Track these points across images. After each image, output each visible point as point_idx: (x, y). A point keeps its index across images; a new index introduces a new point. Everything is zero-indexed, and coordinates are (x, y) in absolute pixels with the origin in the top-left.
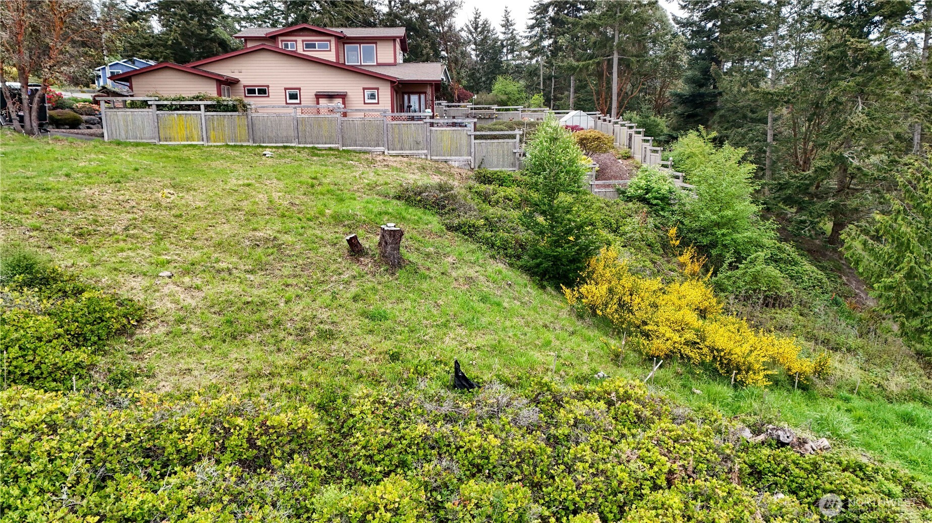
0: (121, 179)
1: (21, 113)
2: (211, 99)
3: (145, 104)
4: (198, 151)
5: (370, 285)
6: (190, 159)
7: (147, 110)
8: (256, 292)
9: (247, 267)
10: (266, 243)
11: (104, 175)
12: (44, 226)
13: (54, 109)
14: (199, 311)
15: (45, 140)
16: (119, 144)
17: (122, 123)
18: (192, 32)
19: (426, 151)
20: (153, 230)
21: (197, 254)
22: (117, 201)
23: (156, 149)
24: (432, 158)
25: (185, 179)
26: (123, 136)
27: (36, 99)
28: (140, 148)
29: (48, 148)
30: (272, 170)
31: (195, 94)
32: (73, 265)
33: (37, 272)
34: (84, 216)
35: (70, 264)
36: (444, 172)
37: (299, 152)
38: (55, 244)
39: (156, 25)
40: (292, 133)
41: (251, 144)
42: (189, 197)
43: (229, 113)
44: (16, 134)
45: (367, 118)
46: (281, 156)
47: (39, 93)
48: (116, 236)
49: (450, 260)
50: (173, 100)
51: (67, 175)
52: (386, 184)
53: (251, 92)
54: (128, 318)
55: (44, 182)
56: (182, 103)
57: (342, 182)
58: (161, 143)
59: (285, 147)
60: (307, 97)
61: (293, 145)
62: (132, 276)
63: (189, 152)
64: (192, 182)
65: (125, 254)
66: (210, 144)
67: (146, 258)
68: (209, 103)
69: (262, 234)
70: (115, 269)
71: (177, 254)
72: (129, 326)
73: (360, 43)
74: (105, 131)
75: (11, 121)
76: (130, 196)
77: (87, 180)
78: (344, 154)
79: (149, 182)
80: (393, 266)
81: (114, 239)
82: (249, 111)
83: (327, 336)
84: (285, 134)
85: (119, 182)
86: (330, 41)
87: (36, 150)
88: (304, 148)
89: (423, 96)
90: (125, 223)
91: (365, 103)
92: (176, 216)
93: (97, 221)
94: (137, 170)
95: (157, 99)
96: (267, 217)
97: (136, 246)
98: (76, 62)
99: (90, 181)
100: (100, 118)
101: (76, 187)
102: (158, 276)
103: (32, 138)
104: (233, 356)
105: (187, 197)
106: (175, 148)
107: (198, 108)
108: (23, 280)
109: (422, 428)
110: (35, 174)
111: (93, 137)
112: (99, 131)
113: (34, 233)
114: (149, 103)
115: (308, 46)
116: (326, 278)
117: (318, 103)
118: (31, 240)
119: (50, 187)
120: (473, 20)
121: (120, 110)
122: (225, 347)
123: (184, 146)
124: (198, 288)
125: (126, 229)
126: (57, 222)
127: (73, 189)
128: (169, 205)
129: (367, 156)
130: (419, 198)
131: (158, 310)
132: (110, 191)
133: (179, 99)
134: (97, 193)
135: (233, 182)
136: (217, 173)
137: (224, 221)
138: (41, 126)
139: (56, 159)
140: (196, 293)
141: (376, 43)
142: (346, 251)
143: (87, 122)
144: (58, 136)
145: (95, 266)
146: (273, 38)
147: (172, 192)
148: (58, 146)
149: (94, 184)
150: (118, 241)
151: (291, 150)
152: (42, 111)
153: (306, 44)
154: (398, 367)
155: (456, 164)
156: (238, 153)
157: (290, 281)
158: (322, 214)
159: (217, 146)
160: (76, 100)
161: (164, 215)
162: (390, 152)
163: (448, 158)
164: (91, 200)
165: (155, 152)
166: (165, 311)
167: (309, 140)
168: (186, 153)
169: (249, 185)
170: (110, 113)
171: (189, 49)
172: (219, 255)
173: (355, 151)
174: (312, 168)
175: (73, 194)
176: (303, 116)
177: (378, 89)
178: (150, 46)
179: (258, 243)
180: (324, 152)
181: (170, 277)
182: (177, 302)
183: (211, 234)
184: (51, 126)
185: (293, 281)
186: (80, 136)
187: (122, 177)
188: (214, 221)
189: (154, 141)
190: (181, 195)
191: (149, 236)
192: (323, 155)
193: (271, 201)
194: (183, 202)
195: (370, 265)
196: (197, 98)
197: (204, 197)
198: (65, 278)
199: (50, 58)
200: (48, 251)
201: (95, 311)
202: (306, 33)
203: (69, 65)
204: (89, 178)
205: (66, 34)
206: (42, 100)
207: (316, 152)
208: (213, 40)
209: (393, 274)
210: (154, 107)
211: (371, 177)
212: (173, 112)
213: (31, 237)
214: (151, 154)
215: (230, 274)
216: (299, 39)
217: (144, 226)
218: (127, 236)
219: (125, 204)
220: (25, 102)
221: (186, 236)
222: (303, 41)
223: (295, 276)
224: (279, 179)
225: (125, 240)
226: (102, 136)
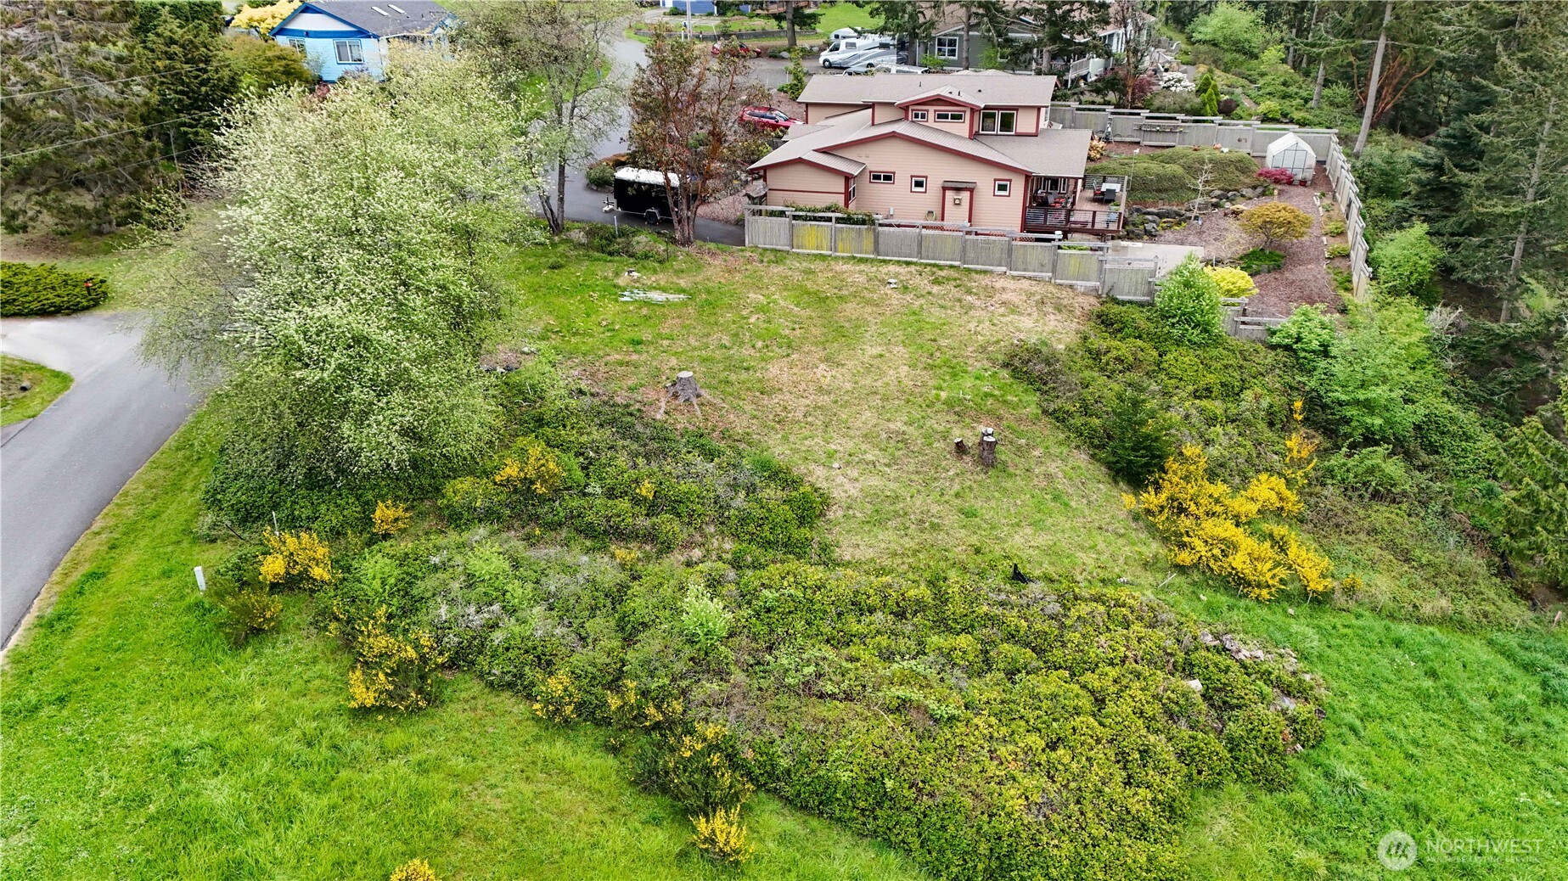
2: (842, 211)
5: (968, 483)
7: (784, 220)
8: (892, 485)
9: (885, 460)
10: (897, 436)
14: (859, 500)
17: (761, 230)
19: (1050, 274)
20: (821, 417)
21: (852, 444)
22: (794, 382)
26: (762, 241)
31: (827, 204)
32: (783, 453)
37: (920, 275)
40: (915, 248)
41: (875, 256)
42: (839, 375)
43: (858, 227)
45: (992, 238)
46: (904, 287)
48: (800, 424)
49: (1036, 453)
50: (809, 211)
52: (998, 342)
53: (877, 177)
56: (816, 214)
58: (794, 250)
59: (907, 263)
60: (934, 184)
61: (915, 260)
62: (817, 464)
65: (808, 441)
67: (821, 446)
68: (839, 214)
70: (806, 458)
71: (840, 444)
72: (824, 509)
73: (998, 110)
74: (747, 235)
78: (964, 277)
80: (988, 466)
81: (799, 427)
83: (935, 527)
84: (908, 249)
86: (965, 112)
88: (925, 265)
91: (994, 195)
92: (834, 402)
94: (794, 328)
95: (793, 208)
97: (814, 434)
102: (832, 467)
104: (880, 537)
107: (829, 219)
109: (985, 608)
114: (786, 212)
115: (940, 116)
116: (938, 474)
117: (944, 197)
121: (761, 218)
122: (875, 529)
124: (856, 480)
128: (827, 388)
131: (836, 497)
133: (813, 211)
134: (778, 372)
140: (856, 484)
141: (1017, 110)
145: (794, 453)
150: (802, 429)
154: (979, 559)
155: (1082, 289)
156: (865, 281)
157: (913, 477)
159: (844, 259)
161: (827, 401)
163: (1074, 282)
166: (840, 498)
167: (931, 255)
170: (752, 220)
172: (866, 446)
173: (975, 270)
176: (927, 232)
177: (1010, 181)
179: (891, 435)
180: (945, 273)
181: (839, 468)
182: (845, 491)
183: (859, 422)
185: (916, 477)
191: (819, 424)
192: (943, 281)
193: (899, 380)
195: (970, 464)
196: (828, 209)
197: (850, 375)
202: (939, 102)
207: (937, 272)
209: (986, 473)
210: (790, 217)
212: (807, 222)
215: (875, 466)
216: (931, 109)
217: (816, 414)
218: (806, 423)
219: (800, 387)
221: (843, 424)
222: (935, 111)
223: (917, 472)
225: (805, 427)
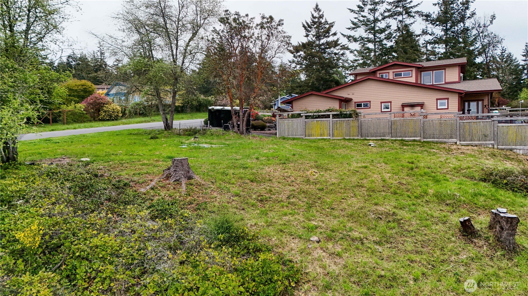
0: (286, 162)
1: (239, 123)
2: (336, 111)
3: (299, 116)
4: (327, 143)
5: (490, 270)
6: (324, 148)
7: (300, 119)
8: (385, 264)
9: (375, 238)
10: (387, 217)
11: (277, 159)
12: (242, 193)
13: (255, 120)
14: (341, 279)
15: (248, 137)
16: (284, 139)
17: (286, 127)
18: (322, 78)
19: (493, 142)
20: (305, 200)
21: (336, 222)
22: (283, 176)
23: (304, 142)
24: (499, 147)
25: (323, 161)
26: (287, 134)
27: (246, 115)
28: (295, 141)
29: (249, 141)
30: (378, 156)
31: (327, 108)
32: (255, 224)
33: (233, 232)
34: (264, 186)
35: (253, 224)
36: (513, 159)
37: (392, 143)
38: (246, 207)
39: (303, 77)
40: (387, 130)
41: (359, 138)
42: (327, 175)
43: (347, 119)
44: (235, 134)
45: (443, 119)
46: (381, 146)
47: (248, 111)
48: (282, 203)
50: (315, 112)
51: (257, 159)
52: (469, 168)
53: (359, 105)
54: (289, 280)
55: (245, 163)
56: (320, 114)
57: (432, 166)
58: (306, 138)
59: (382, 140)
60: (396, 107)
61: (388, 138)
62: (292, 237)
63: (322, 143)
64: (328, 164)
65: (287, 218)
66: (334, 138)
67: (301, 222)
68: (335, 113)
69: (383, 209)
70: (281, 231)
71: (321, 221)
72: (290, 288)
73: (433, 70)
74: (277, 131)
75: (233, 127)
76: (291, 173)
77: (267, 162)
78: (425, 144)
79: (302, 164)
81: (281, 205)
82: (360, 117)
84: (382, 131)
85: (285, 163)
86: (412, 71)
87: (243, 142)
88: (395, 140)
89: (480, 103)
90: (288, 193)
91: (437, 109)
92: (319, 190)
93: (271, 191)
94: (294, 155)
95: (306, 112)
96: (383, 193)
97: (295, 212)
98: (267, 94)
99: (269, 162)
100: (276, 125)
101: (261, 167)
102: (309, 240)
103: (242, 136)
105: (325, 175)
106: (314, 141)
107: (328, 116)
108: (224, 238)
110: (240, 157)
111: (271, 135)
112: (274, 132)
113: (235, 198)
114: (302, 115)
115: (396, 75)
116: (446, 257)
117: (403, 110)
118: (233, 203)
119: (247, 166)
120: (500, 54)
121: (286, 119)
123: (319, 140)
125: (288, 198)
126: (249, 191)
127: (259, 168)
128: (314, 181)
129: (443, 146)
130: (505, 181)
131: (311, 274)
132: (279, 170)
133: (318, 112)
134: (272, 171)
135: (354, 165)
136: (343, 157)
137: (352, 195)
138: (247, 129)
139: (252, 148)
140: (338, 260)
141: (445, 69)
142: (457, 230)
143: (269, 127)
144: (255, 135)
145: (268, 226)
146: (374, 72)
147: (316, 171)
148: (254, 141)
149: (271, 164)
150: (283, 207)
151: (387, 141)
152: (248, 121)
153: (395, 74)
155: (521, 152)
156: (352, 144)
158: (427, 194)
159: (339, 140)
160: (265, 116)
161: (312, 189)
162: (462, 142)
163: (513, 147)
164: (269, 176)
165: (303, 143)
166: (316, 275)
167: (399, 135)
168: (321, 144)
169: (366, 167)
170: (281, 121)
171: (319, 87)
172: (352, 224)
173: (433, 142)
174: (407, 156)
175: (260, 171)
176: (395, 119)
177: (447, 99)
178: (300, 87)
179: (380, 216)
180: (410, 143)
181: (318, 242)
182: (324, 267)
183: (344, 205)
184: (252, 130)
185: (417, 258)
186: (265, 134)
187: (286, 160)
188: (345, 195)
189: (302, 137)
190: (322, 173)
191: (302, 205)
192: (410, 145)
193: (384, 181)
194: (323, 179)
195: (485, 248)
196: (328, 111)
197: (337, 175)
198: (250, 238)
199: (254, 93)
200: (242, 212)
201: (267, 273)
202: (396, 67)
203: (263, 96)
204: (268, 161)
205: (263, 80)
206: (249, 115)
207: (404, 142)
208: (332, 81)
210: (304, 117)
211: (454, 163)
212: (314, 120)
213: (233, 200)
214: (301, 145)
215: (362, 243)
216: (391, 72)
217: (300, 197)
218: (289, 203)
219: (289, 179)
220: (241, 117)
221: (327, 206)
222: (393, 72)
223: (417, 252)
224: (386, 164)
225: (287, 206)
226: (276, 134)
